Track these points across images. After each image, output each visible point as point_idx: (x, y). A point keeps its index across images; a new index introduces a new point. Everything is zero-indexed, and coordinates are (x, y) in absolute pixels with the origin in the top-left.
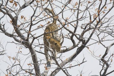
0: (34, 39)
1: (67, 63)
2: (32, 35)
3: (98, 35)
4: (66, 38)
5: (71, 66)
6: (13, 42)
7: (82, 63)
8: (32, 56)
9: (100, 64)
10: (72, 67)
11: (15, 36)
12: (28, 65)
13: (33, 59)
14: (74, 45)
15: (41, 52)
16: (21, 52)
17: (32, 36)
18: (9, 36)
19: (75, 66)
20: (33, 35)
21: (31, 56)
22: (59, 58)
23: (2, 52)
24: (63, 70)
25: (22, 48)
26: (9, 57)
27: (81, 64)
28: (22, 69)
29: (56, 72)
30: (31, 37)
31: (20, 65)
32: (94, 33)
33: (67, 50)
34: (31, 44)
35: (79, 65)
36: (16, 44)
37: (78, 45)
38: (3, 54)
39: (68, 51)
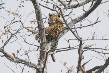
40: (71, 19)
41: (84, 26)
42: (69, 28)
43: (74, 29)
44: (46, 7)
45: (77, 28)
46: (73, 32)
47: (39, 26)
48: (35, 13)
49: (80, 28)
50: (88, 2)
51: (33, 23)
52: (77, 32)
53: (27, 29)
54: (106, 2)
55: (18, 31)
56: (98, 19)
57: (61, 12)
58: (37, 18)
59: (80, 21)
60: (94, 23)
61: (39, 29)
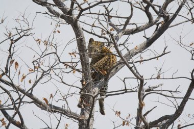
0: (82, 10)
1: (136, 53)
2: (78, 4)
3: (191, 9)
4: (136, 7)
5: (143, 59)
6: (47, 13)
7: (162, 55)
8: (77, 40)
9: (192, 59)
10: (145, 60)
11: (50, 4)
12: (70, 54)
13: (78, 45)
14: (150, 22)
15: (93, 32)
16: (59, 32)
17: (79, 6)
18: (39, 4)
19: (150, 59)
20: (80, 4)
21: (75, 39)
22: (123, 44)
23: (25, 32)
24: (128, 66)
25: (60, 25)
26: (38, 40)
27: (160, 56)
28: (59, 60)
29: (117, 68)
30: (77, 7)
31: (56, 53)
32: (184, 6)
33: (137, 30)
34: (76, 21)
35: (157, 57)
36: (51, 16)
37: (157, 21)
38: (28, 35)
39: (139, 31)
40: (127, 49)
41: (146, 59)
42: (125, 63)
43: (132, 63)
44: (91, 33)
45: (135, 62)
46: (130, 68)
47: (81, 59)
48: (76, 41)
49: (140, 62)
50: (152, 25)
51: (73, 55)
52: (135, 68)
53: (65, 65)
54: (177, 25)
55: (52, 67)
56: (165, 49)
57: (113, 40)
58: (79, 49)
59: (140, 52)
60: (160, 55)
61: (82, 64)
